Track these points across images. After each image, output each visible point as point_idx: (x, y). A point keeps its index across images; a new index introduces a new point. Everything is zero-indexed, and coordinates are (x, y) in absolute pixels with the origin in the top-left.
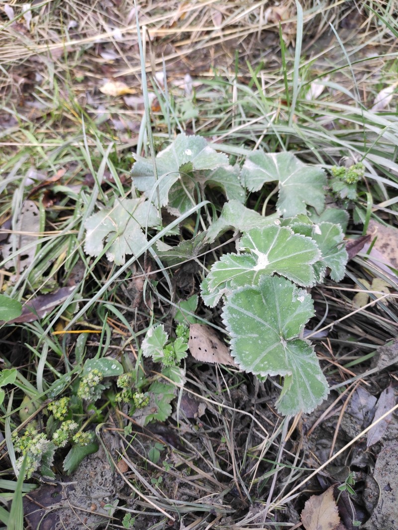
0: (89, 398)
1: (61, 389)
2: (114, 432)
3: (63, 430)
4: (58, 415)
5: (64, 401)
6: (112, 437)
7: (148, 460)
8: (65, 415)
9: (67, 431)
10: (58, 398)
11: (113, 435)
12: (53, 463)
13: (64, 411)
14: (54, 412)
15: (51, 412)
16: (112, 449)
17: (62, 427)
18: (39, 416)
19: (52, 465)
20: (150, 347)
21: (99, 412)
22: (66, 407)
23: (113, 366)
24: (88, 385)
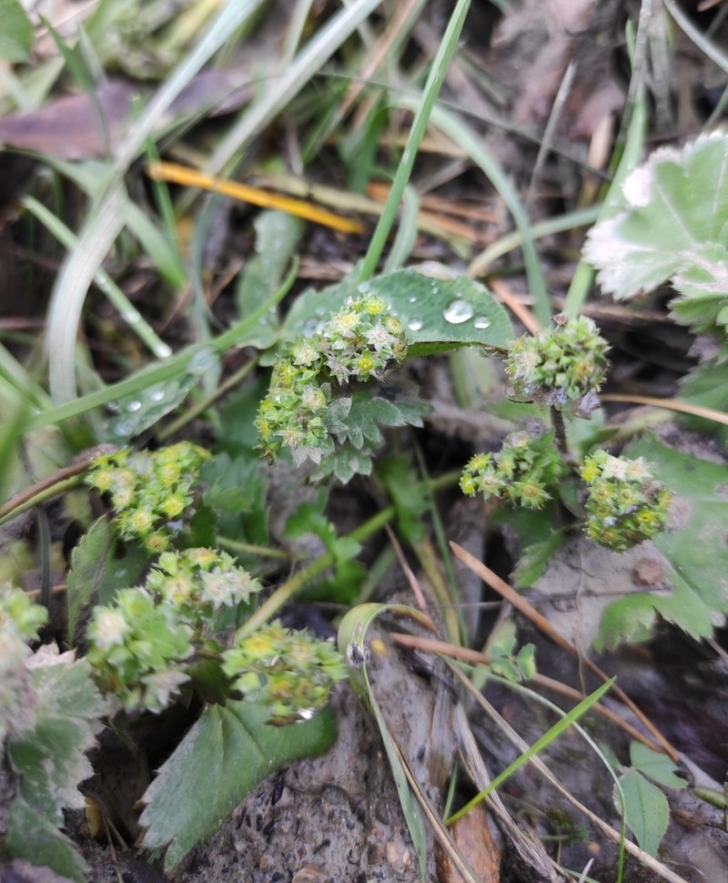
0: (317, 459)
1: (166, 404)
2: (429, 661)
3: (159, 599)
4: (141, 520)
5: (177, 457)
6: (413, 684)
7: (630, 845)
8: (177, 526)
9: (185, 609)
10: (149, 442)
11: (424, 675)
12: (85, 787)
13: (174, 506)
14: (122, 498)
15: (103, 502)
16: (414, 752)
17: (154, 578)
18: (43, 525)
19: (79, 802)
20: (635, 257)
21: (347, 548)
22: (184, 488)
23: (457, 307)
24: (323, 375)
